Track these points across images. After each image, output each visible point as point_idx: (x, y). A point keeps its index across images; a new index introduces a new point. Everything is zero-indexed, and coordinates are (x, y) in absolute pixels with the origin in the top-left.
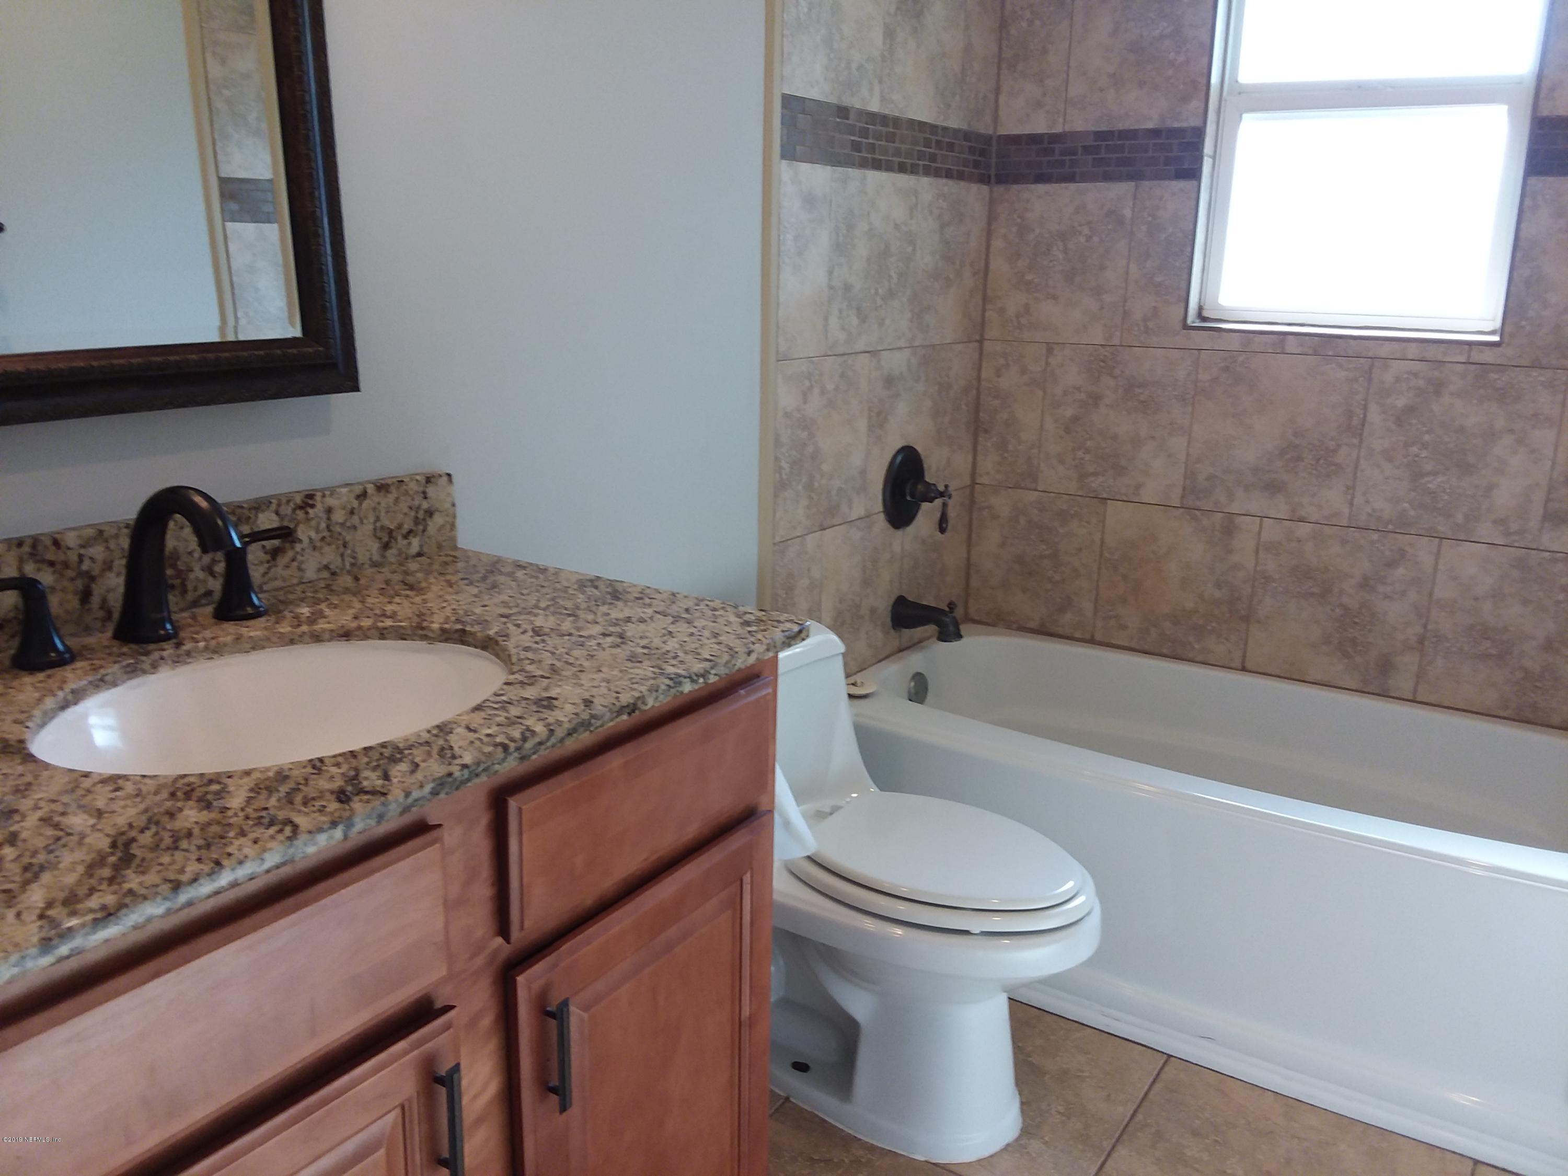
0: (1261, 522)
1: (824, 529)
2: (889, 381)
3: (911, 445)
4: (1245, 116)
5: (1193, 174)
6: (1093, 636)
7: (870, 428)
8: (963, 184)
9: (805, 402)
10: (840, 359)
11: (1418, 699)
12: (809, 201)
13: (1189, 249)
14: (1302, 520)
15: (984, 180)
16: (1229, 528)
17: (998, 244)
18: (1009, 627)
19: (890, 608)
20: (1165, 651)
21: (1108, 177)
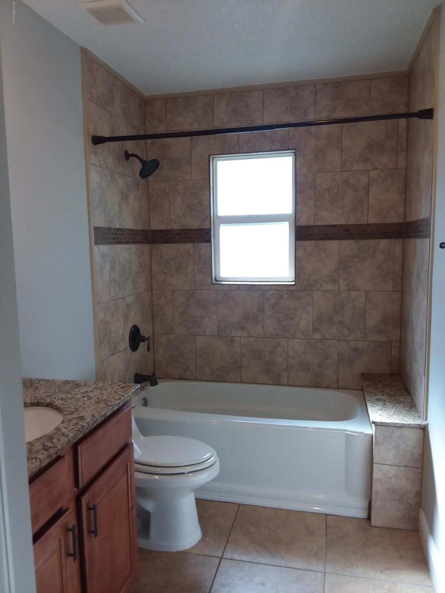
0: (240, 338)
1: (114, 355)
2: (128, 306)
3: (135, 324)
4: (221, 225)
5: (209, 241)
6: (196, 378)
7: (124, 320)
8: (143, 245)
9: (106, 316)
10: (114, 301)
11: (289, 385)
12: (103, 256)
13: (211, 262)
14: (251, 337)
15: (148, 243)
16: (232, 341)
17: (154, 261)
18: (170, 379)
19: (134, 377)
20: (218, 380)
21: (185, 242)
